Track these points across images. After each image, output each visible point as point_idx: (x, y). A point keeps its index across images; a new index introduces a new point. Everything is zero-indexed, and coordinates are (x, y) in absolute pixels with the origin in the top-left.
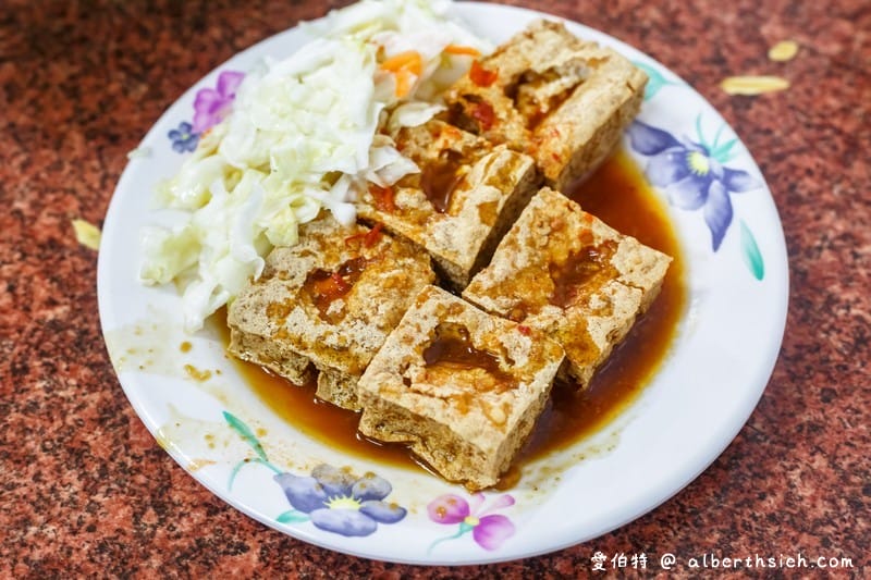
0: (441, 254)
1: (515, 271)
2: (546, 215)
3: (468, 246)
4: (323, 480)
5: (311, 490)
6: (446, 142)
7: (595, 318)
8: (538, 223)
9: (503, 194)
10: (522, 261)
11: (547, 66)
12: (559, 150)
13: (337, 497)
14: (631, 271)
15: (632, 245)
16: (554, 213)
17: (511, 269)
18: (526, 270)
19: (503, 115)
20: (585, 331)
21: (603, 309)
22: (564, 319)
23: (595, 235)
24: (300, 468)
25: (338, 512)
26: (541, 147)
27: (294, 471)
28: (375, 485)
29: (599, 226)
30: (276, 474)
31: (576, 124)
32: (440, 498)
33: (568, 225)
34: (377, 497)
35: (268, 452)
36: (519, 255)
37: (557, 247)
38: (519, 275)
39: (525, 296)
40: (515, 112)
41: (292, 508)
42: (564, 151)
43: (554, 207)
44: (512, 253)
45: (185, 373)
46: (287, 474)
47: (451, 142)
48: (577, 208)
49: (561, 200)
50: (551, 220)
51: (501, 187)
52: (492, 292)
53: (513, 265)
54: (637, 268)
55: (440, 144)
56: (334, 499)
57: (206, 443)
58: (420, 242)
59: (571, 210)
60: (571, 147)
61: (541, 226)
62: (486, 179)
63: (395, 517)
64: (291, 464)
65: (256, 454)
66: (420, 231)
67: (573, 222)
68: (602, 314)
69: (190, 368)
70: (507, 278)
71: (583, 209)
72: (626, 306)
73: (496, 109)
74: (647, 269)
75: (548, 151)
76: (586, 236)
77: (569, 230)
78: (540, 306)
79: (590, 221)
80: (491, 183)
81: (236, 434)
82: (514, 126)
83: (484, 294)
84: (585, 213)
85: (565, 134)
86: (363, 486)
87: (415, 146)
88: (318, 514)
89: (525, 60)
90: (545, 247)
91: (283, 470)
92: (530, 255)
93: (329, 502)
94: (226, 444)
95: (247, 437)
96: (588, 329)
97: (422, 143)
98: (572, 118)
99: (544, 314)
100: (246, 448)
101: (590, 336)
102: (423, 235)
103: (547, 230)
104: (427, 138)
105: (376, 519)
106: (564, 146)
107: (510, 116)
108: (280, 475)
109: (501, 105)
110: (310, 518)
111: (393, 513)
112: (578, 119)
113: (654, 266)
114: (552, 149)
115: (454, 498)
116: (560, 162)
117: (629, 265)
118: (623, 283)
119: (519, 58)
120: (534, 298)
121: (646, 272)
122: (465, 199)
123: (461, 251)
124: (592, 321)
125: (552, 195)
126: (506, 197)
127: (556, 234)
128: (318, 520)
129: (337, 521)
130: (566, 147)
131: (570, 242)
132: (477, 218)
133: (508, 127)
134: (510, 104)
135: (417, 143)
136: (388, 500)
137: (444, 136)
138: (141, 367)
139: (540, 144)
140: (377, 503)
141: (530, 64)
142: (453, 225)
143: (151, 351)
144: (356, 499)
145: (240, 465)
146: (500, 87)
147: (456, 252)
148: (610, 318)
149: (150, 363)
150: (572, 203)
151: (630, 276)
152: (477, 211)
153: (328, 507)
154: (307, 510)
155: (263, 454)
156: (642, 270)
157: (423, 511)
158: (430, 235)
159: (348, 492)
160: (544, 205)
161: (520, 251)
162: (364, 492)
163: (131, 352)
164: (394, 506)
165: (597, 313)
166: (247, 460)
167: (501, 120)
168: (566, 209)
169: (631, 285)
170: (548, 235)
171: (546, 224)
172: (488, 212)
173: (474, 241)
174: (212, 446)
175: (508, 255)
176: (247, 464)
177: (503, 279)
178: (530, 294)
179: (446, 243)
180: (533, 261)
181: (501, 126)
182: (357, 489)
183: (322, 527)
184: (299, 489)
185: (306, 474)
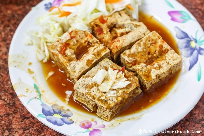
0: (70, 71)
1: (137, 52)
2: (152, 38)
3: (79, 71)
4: (54, 108)
5: (50, 110)
6: (88, 39)
7: (154, 70)
8: (148, 40)
9: (96, 58)
10: (140, 49)
11: (122, 23)
12: (118, 45)
13: (56, 114)
14: (170, 59)
15: (172, 52)
16: (154, 38)
17: (136, 50)
18: (140, 52)
19: (105, 32)
20: (150, 72)
21: (158, 68)
22: (146, 68)
23: (163, 47)
24: (49, 104)
25: (54, 118)
26: (113, 44)
27: (47, 104)
28: (68, 113)
29: (166, 45)
30: (42, 103)
31: (125, 40)
32: (85, 121)
33: (157, 42)
34: (67, 116)
35: (42, 97)
36: (140, 47)
37: (152, 48)
38: (138, 53)
39: (138, 59)
40: (109, 32)
41: (42, 113)
42: (120, 46)
43: (155, 36)
44: (138, 46)
45: (27, 71)
46: (45, 104)
47: (89, 39)
48: (161, 38)
49: (157, 35)
50: (153, 40)
51: (96, 56)
52: (129, 56)
53: (137, 50)
54: (172, 59)
55: (86, 39)
56: (55, 114)
57: (26, 91)
58: (66, 66)
59: (159, 38)
60: (122, 45)
61: (149, 41)
62: (93, 53)
63: (70, 123)
64: (47, 102)
65: (38, 97)
66: (67, 63)
67: (159, 42)
68: (157, 69)
69: (29, 70)
70: (134, 53)
71: (163, 39)
72: (165, 69)
73: (104, 30)
74: (174, 60)
75: (115, 45)
76: (161, 47)
77: (157, 44)
78: (141, 63)
79: (163, 42)
80: (94, 54)
81: (35, 91)
82: (107, 36)
83: (126, 56)
84: (163, 40)
85: (121, 42)
86: (65, 112)
87: (79, 37)
88: (49, 117)
89: (116, 20)
90: (149, 47)
91: (44, 103)
92: (143, 48)
93: (53, 115)
94: (31, 92)
95: (38, 92)
96: (151, 72)
97: (81, 37)
98: (125, 38)
99: (140, 65)
100: (36, 95)
101: (151, 74)
102: (68, 64)
103: (151, 42)
104: (83, 36)
105: (65, 122)
106: (120, 45)
107: (107, 33)
108: (43, 104)
109: (105, 30)
110: (46, 117)
111: (70, 122)
112: (126, 39)
113: (177, 59)
114: (116, 45)
115: (89, 122)
116: (117, 49)
117: (169, 58)
118: (166, 62)
119: (115, 19)
120: (140, 60)
121: (174, 61)
122: (85, 57)
123: (77, 71)
124: (153, 70)
125: (155, 33)
126: (97, 59)
127: (153, 44)
128: (48, 119)
129: (53, 120)
130: (121, 45)
131: (156, 47)
132: (85, 63)
133: (105, 36)
134: (108, 30)
135: (80, 37)
136: (70, 118)
137: (88, 37)
138: (15, 66)
139: (113, 43)
140: (67, 118)
141: (118, 21)
142: (78, 63)
143: (20, 62)
144: (61, 116)
145: (33, 99)
146: (107, 25)
147: (75, 72)
148: (159, 70)
149: (18, 66)
150: (160, 37)
151: (169, 61)
152: (86, 61)
153: (53, 116)
154: (46, 115)
155: (41, 97)
156: (173, 60)
157: (78, 123)
158: (70, 65)
159: (60, 113)
160: (152, 35)
161: (141, 46)
162: (64, 114)
163: (14, 61)
164: (71, 120)
165: (155, 68)
166: (35, 98)
167: (104, 33)
168: (158, 38)
169: (168, 63)
170: (151, 44)
171: (151, 41)
172: (89, 63)
173: (82, 70)
174: (27, 92)
175: (136, 46)
176: (35, 99)
177: (133, 53)
178: (139, 59)
179: (73, 68)
180: (144, 50)
181: (104, 35)
182: (63, 113)
183: (48, 120)
184: (47, 109)
185: (50, 106)
